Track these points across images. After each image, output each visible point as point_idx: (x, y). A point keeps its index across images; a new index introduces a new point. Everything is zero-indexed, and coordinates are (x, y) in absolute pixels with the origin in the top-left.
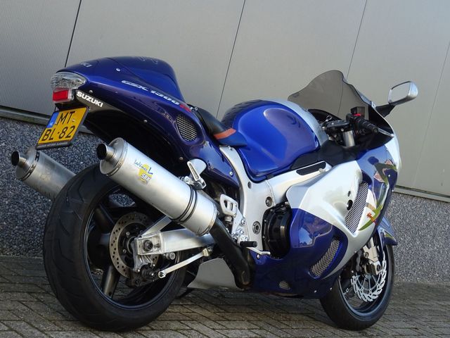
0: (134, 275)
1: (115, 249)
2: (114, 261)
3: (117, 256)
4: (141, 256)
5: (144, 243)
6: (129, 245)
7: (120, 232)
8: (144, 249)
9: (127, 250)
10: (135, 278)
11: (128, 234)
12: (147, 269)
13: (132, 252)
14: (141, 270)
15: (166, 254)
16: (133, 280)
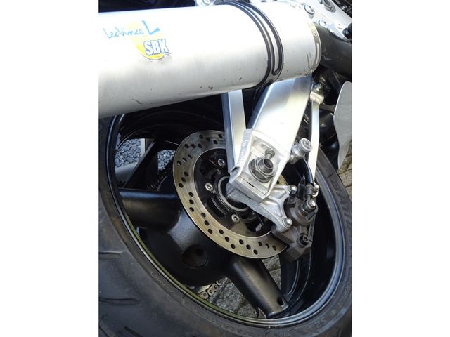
0: (288, 235)
1: (221, 232)
2: (240, 251)
3: (235, 237)
4: (267, 199)
5: (254, 172)
6: (230, 201)
7: (197, 198)
8: (263, 180)
9: (234, 212)
10: (294, 237)
11: (208, 187)
12: (294, 206)
13: (246, 206)
14: (289, 216)
15: (292, 153)
16: (295, 245)
